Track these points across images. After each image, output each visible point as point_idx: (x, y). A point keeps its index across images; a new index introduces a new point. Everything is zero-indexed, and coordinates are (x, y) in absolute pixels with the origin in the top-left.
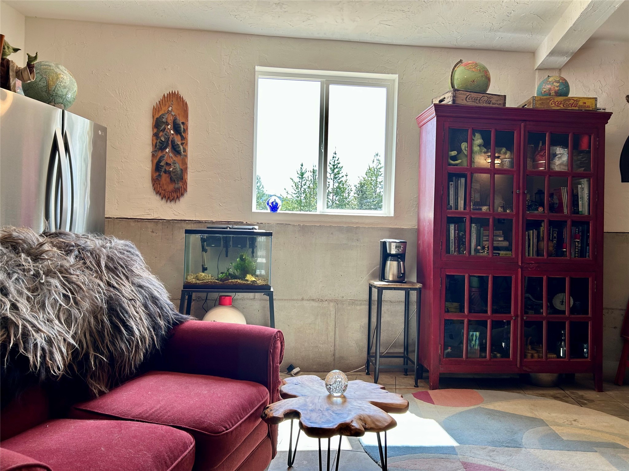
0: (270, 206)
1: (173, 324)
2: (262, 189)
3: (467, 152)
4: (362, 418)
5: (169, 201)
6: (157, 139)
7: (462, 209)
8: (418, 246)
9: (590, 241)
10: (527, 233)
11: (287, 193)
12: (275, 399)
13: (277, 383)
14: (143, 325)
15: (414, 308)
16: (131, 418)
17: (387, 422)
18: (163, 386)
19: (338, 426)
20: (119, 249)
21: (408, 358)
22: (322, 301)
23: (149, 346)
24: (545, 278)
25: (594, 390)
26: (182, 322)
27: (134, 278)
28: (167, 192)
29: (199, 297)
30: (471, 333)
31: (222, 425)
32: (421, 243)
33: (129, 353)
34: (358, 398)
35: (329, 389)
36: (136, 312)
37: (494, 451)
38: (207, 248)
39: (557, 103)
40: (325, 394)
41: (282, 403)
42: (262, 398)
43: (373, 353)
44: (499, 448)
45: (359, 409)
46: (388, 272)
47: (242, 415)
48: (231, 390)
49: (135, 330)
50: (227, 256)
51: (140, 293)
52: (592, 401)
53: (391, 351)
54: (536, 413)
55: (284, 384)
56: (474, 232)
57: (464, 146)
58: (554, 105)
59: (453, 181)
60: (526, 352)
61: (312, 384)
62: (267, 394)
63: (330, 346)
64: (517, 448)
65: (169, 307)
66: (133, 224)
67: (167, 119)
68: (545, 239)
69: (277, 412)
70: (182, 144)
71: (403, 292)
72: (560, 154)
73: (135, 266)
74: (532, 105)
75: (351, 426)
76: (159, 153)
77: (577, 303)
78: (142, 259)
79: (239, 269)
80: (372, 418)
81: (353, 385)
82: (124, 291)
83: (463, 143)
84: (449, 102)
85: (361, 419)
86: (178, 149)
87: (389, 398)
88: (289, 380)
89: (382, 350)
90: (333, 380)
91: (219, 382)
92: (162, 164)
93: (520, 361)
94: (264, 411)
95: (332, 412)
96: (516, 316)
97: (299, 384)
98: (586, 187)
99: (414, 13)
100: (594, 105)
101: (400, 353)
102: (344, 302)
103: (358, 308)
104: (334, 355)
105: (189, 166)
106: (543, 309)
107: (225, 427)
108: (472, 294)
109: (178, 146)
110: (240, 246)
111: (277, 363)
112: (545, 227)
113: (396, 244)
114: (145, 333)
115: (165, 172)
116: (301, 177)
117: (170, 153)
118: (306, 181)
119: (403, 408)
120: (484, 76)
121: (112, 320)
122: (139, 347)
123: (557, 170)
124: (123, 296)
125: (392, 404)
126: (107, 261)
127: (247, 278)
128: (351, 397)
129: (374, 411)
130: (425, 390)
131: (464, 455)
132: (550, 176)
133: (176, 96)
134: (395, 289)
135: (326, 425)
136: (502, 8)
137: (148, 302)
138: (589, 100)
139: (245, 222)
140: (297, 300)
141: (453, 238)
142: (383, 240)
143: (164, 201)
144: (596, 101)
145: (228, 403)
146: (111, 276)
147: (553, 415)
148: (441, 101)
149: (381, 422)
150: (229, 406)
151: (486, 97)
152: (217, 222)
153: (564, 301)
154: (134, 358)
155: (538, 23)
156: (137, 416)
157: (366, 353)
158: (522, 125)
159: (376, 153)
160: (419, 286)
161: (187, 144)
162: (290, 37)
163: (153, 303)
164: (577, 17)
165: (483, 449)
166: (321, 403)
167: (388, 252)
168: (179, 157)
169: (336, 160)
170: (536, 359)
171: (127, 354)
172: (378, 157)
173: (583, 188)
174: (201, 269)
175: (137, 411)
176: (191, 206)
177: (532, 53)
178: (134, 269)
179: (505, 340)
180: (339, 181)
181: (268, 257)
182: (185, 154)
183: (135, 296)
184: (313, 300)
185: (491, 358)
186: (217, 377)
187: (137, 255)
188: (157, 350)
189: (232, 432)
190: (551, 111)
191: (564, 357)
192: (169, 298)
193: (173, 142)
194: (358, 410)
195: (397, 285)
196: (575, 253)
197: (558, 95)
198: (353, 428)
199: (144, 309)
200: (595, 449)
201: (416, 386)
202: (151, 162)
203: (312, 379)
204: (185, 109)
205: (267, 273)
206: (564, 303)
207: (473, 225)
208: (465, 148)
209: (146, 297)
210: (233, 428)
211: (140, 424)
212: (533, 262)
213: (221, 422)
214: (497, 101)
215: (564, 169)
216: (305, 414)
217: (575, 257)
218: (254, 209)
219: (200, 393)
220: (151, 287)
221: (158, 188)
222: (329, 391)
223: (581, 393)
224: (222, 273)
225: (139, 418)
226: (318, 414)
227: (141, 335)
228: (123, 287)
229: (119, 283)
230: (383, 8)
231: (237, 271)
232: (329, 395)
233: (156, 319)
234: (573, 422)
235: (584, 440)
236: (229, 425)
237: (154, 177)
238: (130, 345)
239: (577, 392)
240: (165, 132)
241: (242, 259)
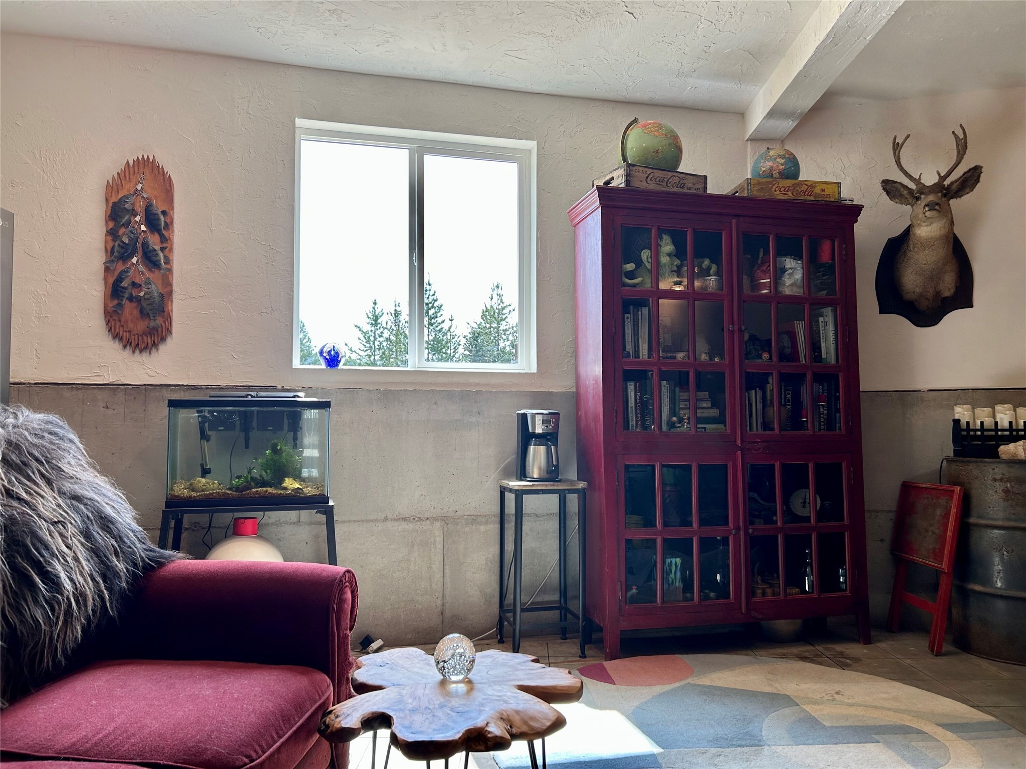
0: (325, 357)
1: (143, 567)
2: (308, 344)
3: (650, 264)
4: (504, 717)
5: (137, 352)
6: (114, 240)
7: (646, 357)
8: (578, 419)
9: (841, 405)
10: (747, 394)
11: (351, 350)
12: (343, 696)
13: (346, 665)
14: (80, 571)
15: (574, 524)
16: (53, 755)
17: (549, 720)
18: (122, 687)
19: (463, 734)
20: (33, 428)
21: (567, 610)
22: (420, 520)
23: (94, 611)
24: (777, 465)
25: (858, 641)
26: (161, 565)
27: (64, 482)
28: (134, 335)
29: (196, 524)
30: (668, 560)
31: (242, 753)
32: (583, 415)
33: (51, 627)
34: (494, 682)
35: (442, 670)
36: (67, 547)
37: (720, 755)
38: (209, 433)
39: (782, 189)
40: (435, 679)
41: (357, 701)
42: (319, 695)
43: (509, 605)
44: (728, 749)
45: (498, 700)
46: (531, 465)
47: (282, 730)
48: (259, 683)
49: (63, 580)
50: (247, 447)
51: (77, 510)
52: (857, 660)
53: (539, 599)
54: (777, 685)
55: (359, 668)
56: (666, 393)
57: (645, 254)
58: (778, 192)
59: (630, 313)
60: (753, 587)
61: (410, 663)
62: (328, 686)
63: (435, 598)
64: (757, 748)
65: (135, 535)
66: (67, 393)
67: (133, 204)
68: (775, 404)
69: (349, 719)
70: (162, 249)
71: (555, 498)
72: (791, 268)
73: (67, 461)
74: (746, 191)
75: (487, 733)
76: (119, 264)
77: (827, 503)
78: (81, 448)
79: (271, 470)
80: (522, 714)
81: (483, 660)
82: (41, 508)
83: (644, 251)
84: (619, 185)
85: (505, 719)
86: (154, 259)
87: (549, 676)
88: (368, 659)
89: (525, 599)
90: (450, 653)
91: (236, 670)
92: (125, 284)
93: (746, 601)
94: (324, 719)
95: (450, 710)
96: (738, 528)
97: (387, 665)
98: (830, 321)
99: (560, 39)
100: (837, 193)
101: (554, 602)
102: (458, 520)
103: (482, 528)
104: (442, 613)
105: (176, 288)
106: (776, 516)
107: (247, 757)
108: (667, 496)
109: (154, 253)
110: (271, 428)
111: (347, 630)
112: (774, 383)
113: (543, 417)
114: (85, 586)
115: (131, 299)
116: (374, 322)
117: (139, 265)
118: (382, 329)
119: (574, 692)
120: (673, 144)
121: (15, 563)
122: (73, 614)
123: (787, 293)
124: (39, 516)
125: (554, 688)
126: (7, 451)
127: (285, 485)
128: (483, 681)
129: (525, 702)
130: (597, 662)
131: (673, 766)
132: (778, 303)
133: (150, 165)
134: (544, 492)
135: (442, 735)
136: (696, 38)
137: (91, 528)
138: (830, 186)
139: (279, 387)
140: (376, 520)
141: (633, 405)
142: (522, 411)
143: (128, 351)
144: (839, 187)
145: (254, 709)
146: (14, 479)
147: (804, 686)
148: (607, 183)
149: (538, 720)
150: (255, 714)
151: (677, 178)
152: (228, 388)
153: (807, 501)
154: (62, 636)
155: (751, 66)
156: (66, 749)
157: (497, 605)
158: (734, 221)
159: (495, 285)
160: (582, 485)
161: (171, 250)
162: (356, 71)
163: (102, 529)
164: (810, 55)
165: (702, 753)
166: (428, 694)
167: (530, 431)
168: (157, 272)
169: (431, 294)
170: (769, 597)
171: (47, 629)
172: (500, 291)
173: (826, 322)
174: (200, 473)
175: (67, 739)
176: (179, 359)
177: (740, 114)
178: (65, 465)
179: (721, 570)
180: (438, 329)
181: (322, 447)
182: (168, 266)
183: (66, 515)
184: (404, 519)
185: (701, 600)
186: (231, 663)
187: (71, 441)
188: (111, 618)
189: (262, 764)
190: (775, 202)
191: (811, 591)
192: (135, 518)
193: (145, 245)
194: (496, 702)
195: (546, 485)
196: (820, 425)
197: (783, 177)
198: (489, 735)
199: (83, 540)
200: (877, 737)
201: (583, 656)
202: (103, 282)
203: (410, 654)
204: (169, 188)
205: (322, 474)
206: (807, 505)
207: (664, 383)
208: (647, 258)
209: (88, 517)
210: (263, 757)
211: (72, 764)
212: (759, 440)
213: (239, 747)
214: (694, 184)
215: (797, 292)
216: (401, 718)
217: (820, 430)
218: (296, 363)
219: (197, 695)
220: (99, 499)
221: (117, 327)
222: (442, 673)
223: (839, 648)
224: (238, 477)
225: (71, 753)
226: (424, 716)
227: (76, 589)
228: (40, 499)
229: (32, 491)
230: (511, 27)
231: (266, 472)
232: (443, 680)
233: (108, 559)
234: (836, 696)
235: (857, 724)
236: (255, 751)
237: (109, 308)
238: (53, 610)
239: (832, 646)
240: (130, 228)
241: (275, 451)
